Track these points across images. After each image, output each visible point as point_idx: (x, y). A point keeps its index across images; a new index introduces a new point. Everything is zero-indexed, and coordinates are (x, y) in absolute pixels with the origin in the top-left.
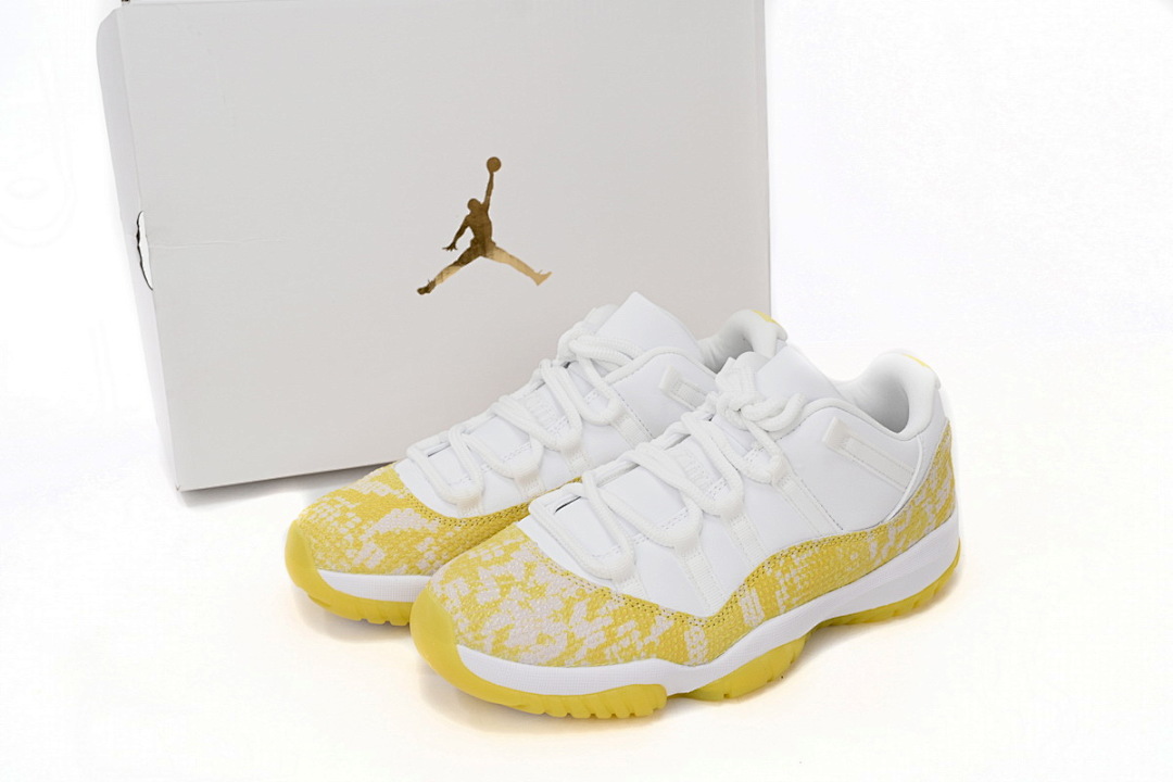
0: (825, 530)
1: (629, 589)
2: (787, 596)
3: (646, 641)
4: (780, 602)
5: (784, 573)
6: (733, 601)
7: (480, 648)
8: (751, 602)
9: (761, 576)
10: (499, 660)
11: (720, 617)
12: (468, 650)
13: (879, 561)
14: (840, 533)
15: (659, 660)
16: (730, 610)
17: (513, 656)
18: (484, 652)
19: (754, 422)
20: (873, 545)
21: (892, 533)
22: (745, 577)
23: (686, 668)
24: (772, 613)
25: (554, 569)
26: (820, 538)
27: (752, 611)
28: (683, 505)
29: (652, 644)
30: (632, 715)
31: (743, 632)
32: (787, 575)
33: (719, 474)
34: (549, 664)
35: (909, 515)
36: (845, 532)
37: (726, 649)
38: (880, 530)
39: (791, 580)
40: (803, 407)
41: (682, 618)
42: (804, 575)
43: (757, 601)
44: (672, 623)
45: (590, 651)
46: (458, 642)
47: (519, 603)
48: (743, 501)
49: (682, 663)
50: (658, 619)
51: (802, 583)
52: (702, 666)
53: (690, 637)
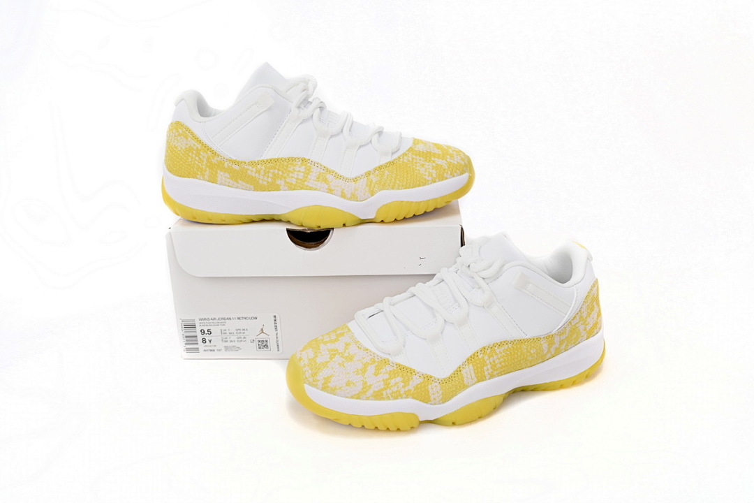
0: (516, 335)
1: (400, 360)
2: (490, 371)
3: (407, 389)
4: (486, 373)
6: (459, 370)
7: (316, 386)
8: (469, 371)
9: (476, 358)
10: (325, 393)
11: (450, 378)
12: (309, 387)
13: (549, 355)
14: (525, 337)
15: (412, 400)
16: (456, 375)
17: (333, 391)
18: (317, 388)
19: (476, 273)
20: (545, 346)
21: (557, 339)
22: (467, 358)
23: (429, 406)
24: (481, 379)
25: (360, 347)
26: (512, 339)
27: (469, 376)
28: (435, 316)
29: (409, 390)
30: (398, 430)
31: (464, 388)
32: (491, 358)
33: (456, 301)
34: (352, 397)
35: (568, 329)
36: (527, 337)
37: (453, 396)
38: (550, 337)
39: (494, 361)
40: (503, 265)
41: (428, 378)
42: (502, 359)
43: (472, 372)
44: (422, 380)
45: (374, 392)
46: (305, 383)
47: (339, 364)
48: (468, 315)
49: (426, 403)
50: (414, 377)
51: (500, 363)
52: (439, 405)
53: (432, 389)
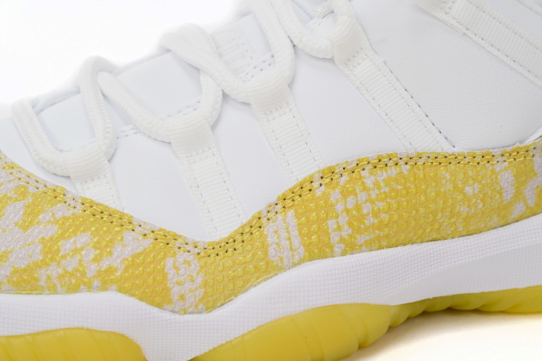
1: (96, 191)
2: (346, 232)
3: (105, 265)
4: (335, 237)
5: (345, 194)
6: (256, 224)
9: (307, 196)
11: (229, 245)
14: (448, 149)
15: (120, 295)
16: (246, 237)
20: (506, 176)
22: (280, 193)
23: (167, 315)
26: (412, 152)
27: (284, 242)
29: (110, 270)
31: (267, 271)
32: (350, 199)
36: (456, 150)
37: (235, 293)
39: (358, 208)
41: (167, 239)
42: (381, 205)
43: (295, 232)
44: (148, 242)
45: (16, 271)
48: (291, 85)
49: (159, 306)
50: (129, 236)
51: (376, 215)
52: (195, 316)
53: (176, 268)
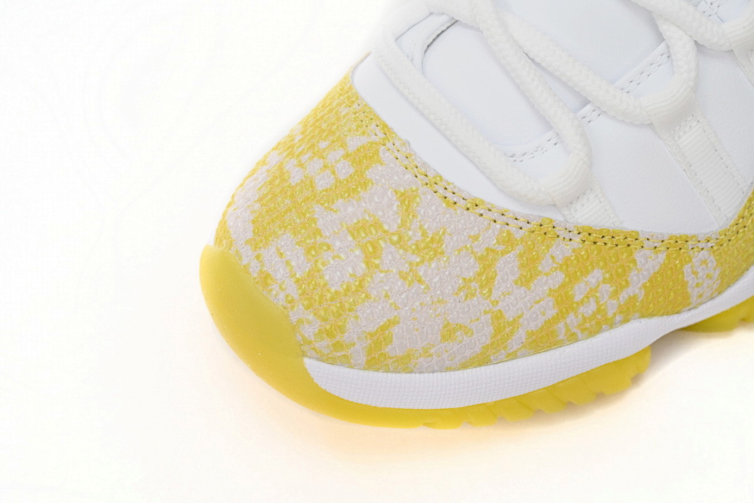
1: (587, 214)
3: (624, 296)
7: (345, 361)
10: (380, 375)
11: (739, 224)
12: (326, 367)
17: (404, 364)
18: (352, 366)
23: (684, 315)
25: (451, 197)
28: (661, 38)
29: (632, 299)
34: (464, 366)
41: (678, 245)
44: (661, 255)
45: (531, 333)
46: (304, 355)
47: (403, 277)
49: (679, 311)
50: (640, 255)
52: (708, 303)
53: (695, 273)
